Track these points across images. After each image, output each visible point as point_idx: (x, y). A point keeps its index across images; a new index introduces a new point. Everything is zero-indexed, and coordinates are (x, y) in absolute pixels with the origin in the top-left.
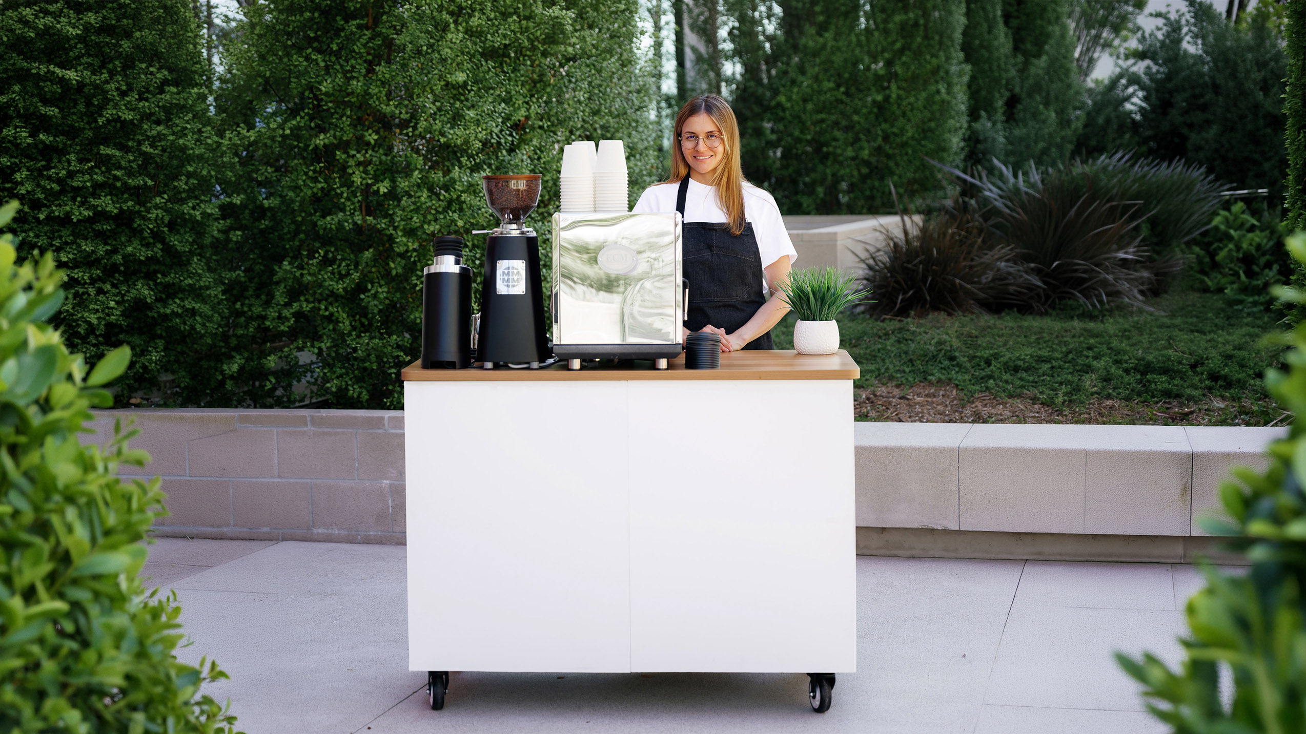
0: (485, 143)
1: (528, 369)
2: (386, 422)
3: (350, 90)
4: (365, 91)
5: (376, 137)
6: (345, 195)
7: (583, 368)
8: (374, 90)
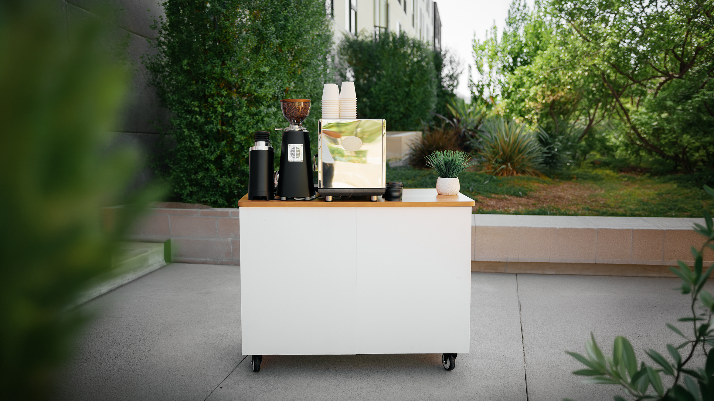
0: (274, 96)
1: (305, 200)
2: (230, 214)
3: (214, 72)
4: (221, 72)
5: (226, 93)
6: (214, 117)
7: (333, 200)
8: (225, 71)
